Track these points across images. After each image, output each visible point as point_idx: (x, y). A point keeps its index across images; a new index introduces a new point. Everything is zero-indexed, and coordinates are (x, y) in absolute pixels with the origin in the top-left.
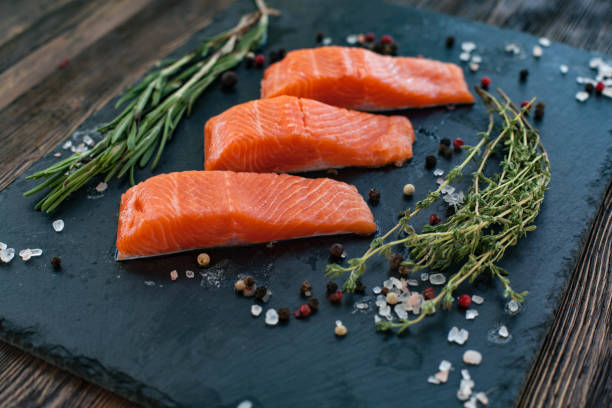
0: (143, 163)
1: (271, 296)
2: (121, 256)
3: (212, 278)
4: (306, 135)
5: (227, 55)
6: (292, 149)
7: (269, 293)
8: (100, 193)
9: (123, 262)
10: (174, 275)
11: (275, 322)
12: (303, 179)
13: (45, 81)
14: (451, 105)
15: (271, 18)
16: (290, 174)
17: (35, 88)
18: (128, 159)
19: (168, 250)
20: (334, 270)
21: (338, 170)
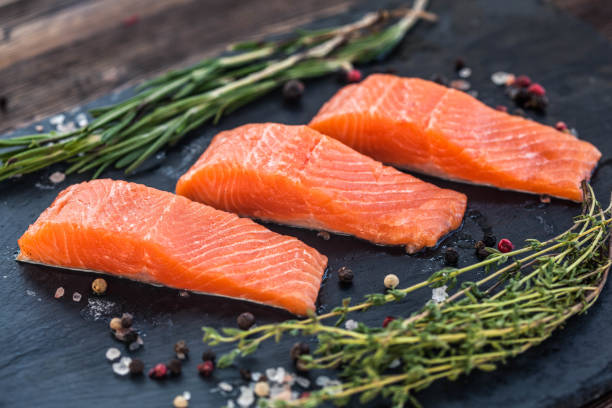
0: (119, 165)
1: (141, 346)
2: (23, 257)
3: (97, 308)
4: (295, 180)
5: (314, 59)
6: (276, 192)
7: (140, 342)
8: (51, 184)
9: (21, 263)
10: (60, 292)
11: (124, 372)
12: (267, 231)
13: (95, 38)
14: (545, 196)
15: (419, 23)
16: (255, 221)
17: (78, 44)
18: (105, 154)
19: (68, 265)
20: (213, 336)
21: (332, 235)
